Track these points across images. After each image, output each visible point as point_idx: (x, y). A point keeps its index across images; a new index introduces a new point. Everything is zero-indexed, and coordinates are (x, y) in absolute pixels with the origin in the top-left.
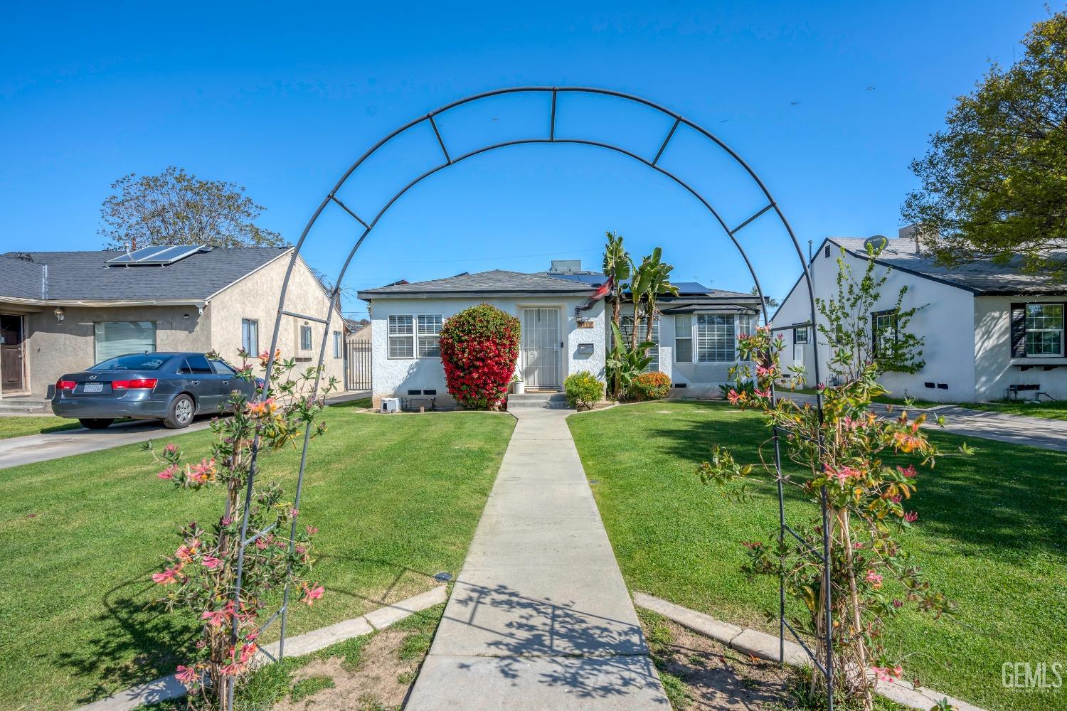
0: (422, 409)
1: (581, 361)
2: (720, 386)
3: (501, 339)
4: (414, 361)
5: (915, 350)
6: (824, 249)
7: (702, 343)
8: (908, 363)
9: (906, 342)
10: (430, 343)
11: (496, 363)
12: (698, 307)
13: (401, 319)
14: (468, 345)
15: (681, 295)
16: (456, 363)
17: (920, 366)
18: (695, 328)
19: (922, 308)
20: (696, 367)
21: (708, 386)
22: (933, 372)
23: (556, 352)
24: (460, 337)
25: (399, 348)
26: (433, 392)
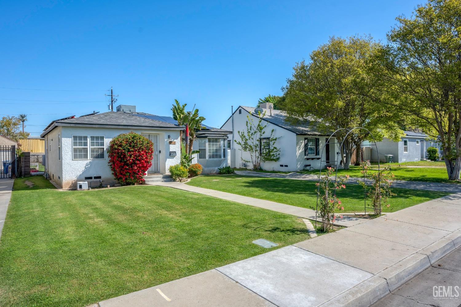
0: (109, 186)
1: (170, 159)
2: (219, 169)
3: (148, 150)
4: (89, 161)
5: (278, 153)
6: (238, 110)
7: (210, 150)
8: (275, 158)
9: (273, 150)
10: (97, 151)
11: (146, 162)
12: (208, 135)
13: (80, 138)
14: (133, 153)
15: (202, 129)
16: (125, 162)
17: (278, 159)
18: (207, 144)
19: (280, 138)
20: (207, 161)
21: (211, 168)
22: (282, 161)
23: (157, 155)
24: (129, 149)
25: (79, 154)
26: (100, 177)
